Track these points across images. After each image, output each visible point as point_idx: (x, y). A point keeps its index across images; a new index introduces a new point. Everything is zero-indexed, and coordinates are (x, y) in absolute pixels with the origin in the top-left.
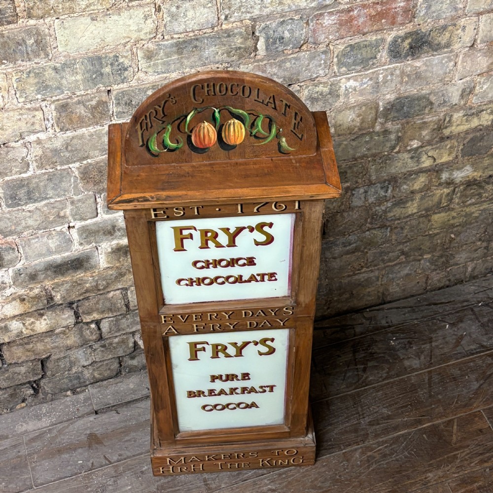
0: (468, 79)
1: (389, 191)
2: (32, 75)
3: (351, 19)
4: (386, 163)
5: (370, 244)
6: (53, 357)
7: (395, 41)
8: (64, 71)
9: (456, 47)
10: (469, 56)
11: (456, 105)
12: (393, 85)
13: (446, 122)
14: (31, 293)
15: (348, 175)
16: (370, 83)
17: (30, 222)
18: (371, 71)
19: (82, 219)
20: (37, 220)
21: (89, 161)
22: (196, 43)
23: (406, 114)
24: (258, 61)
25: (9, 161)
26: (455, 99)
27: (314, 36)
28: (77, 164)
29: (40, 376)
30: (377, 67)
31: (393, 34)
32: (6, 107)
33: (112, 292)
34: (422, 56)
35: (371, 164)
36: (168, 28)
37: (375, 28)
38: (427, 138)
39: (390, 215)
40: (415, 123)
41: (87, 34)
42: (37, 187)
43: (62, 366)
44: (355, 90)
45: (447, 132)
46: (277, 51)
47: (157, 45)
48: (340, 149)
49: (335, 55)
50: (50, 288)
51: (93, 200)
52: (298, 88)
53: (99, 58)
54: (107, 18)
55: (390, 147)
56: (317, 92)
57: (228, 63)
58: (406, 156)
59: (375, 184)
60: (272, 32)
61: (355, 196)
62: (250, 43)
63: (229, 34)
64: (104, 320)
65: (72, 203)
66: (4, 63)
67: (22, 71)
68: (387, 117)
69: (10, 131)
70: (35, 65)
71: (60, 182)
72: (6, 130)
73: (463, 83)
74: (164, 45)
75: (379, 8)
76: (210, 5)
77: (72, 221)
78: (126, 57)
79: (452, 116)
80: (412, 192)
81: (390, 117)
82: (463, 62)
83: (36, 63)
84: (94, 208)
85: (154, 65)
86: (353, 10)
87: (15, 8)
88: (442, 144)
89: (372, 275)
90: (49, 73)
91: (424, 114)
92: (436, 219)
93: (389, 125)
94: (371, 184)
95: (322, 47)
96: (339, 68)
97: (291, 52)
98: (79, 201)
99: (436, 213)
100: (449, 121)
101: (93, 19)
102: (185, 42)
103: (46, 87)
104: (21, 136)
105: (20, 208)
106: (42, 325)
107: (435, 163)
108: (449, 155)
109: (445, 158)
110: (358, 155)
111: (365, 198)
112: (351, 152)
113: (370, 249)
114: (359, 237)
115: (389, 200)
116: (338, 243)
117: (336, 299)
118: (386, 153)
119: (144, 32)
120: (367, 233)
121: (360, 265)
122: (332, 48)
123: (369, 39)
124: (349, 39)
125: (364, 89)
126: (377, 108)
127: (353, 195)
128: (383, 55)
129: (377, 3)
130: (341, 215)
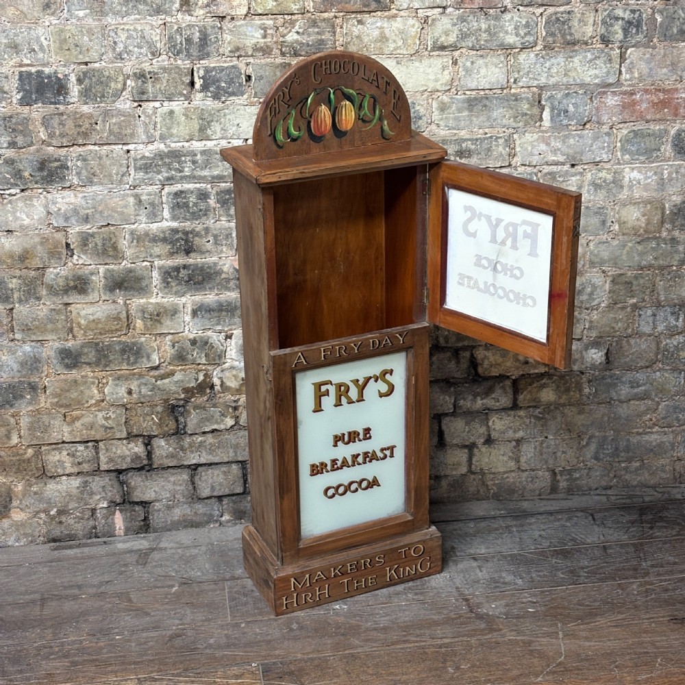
1: (681, 320)
3: (634, 103)
4: (675, 281)
5: (661, 391)
7: (678, 134)
12: (679, 185)
15: (634, 288)
16: (655, 178)
18: (655, 164)
22: (485, 102)
24: (542, 132)
27: (597, 114)
30: (661, 161)
31: (677, 126)
35: (658, 278)
36: (462, 83)
37: (658, 116)
39: (683, 354)
44: (639, 183)
46: (561, 124)
47: (451, 98)
48: (625, 252)
49: (619, 139)
52: (582, 170)
54: (410, 63)
55: (679, 261)
56: (601, 178)
57: (514, 128)
59: (663, 306)
60: (557, 103)
61: (643, 317)
62: (536, 111)
63: (517, 98)
68: (674, 223)
74: (457, 99)
75: (661, 96)
76: (501, 65)
78: (422, 105)
81: (677, 224)
85: (446, 118)
86: (635, 94)
87: (335, 41)
89: (665, 439)
93: (676, 233)
94: (659, 305)
95: (605, 128)
96: (623, 155)
97: (574, 128)
101: (398, 63)
102: (475, 99)
110: (644, 263)
111: (653, 323)
112: (637, 258)
113: (662, 398)
114: (648, 377)
115: (681, 333)
116: (624, 379)
117: (623, 465)
118: (675, 268)
119: (440, 82)
120: (658, 373)
121: (651, 420)
122: (615, 131)
123: (652, 127)
124: (632, 124)
125: (649, 184)
126: (663, 209)
127: (640, 315)
128: (667, 149)
129: (660, 90)
130: (628, 341)
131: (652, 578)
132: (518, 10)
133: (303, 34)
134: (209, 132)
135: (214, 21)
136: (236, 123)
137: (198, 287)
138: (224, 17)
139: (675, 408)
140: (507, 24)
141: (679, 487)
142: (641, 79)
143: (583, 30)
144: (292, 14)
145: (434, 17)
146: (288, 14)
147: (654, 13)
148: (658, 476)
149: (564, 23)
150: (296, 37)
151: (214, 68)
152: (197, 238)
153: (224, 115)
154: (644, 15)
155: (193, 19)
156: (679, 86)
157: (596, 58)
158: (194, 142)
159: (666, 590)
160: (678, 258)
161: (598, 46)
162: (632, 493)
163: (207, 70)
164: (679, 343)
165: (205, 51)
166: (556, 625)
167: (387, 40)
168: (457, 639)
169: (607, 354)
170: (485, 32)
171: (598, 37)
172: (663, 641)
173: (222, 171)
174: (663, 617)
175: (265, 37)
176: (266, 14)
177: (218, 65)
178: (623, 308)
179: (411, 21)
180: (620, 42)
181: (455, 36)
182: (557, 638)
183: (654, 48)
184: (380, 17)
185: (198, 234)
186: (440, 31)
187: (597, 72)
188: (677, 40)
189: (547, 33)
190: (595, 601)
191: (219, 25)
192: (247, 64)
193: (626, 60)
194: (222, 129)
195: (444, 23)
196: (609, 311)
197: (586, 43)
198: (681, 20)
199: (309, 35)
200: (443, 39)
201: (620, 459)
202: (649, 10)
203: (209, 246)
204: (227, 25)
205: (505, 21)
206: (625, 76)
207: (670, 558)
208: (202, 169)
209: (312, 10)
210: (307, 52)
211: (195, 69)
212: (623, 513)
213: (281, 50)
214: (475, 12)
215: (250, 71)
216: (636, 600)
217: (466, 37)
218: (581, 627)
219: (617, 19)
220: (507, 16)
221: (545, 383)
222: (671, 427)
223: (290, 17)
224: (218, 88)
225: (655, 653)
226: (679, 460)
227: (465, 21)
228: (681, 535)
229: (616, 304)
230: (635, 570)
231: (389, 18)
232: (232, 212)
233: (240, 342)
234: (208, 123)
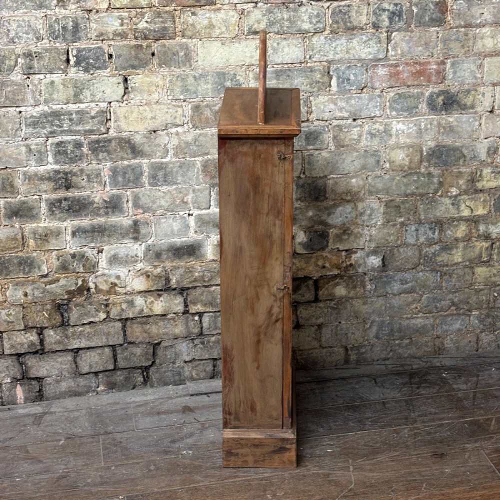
0: (492, 139)
1: (436, 233)
2: (179, 79)
3: (398, 73)
4: (432, 205)
5: (424, 287)
6: (163, 344)
7: (431, 96)
8: (200, 80)
9: (479, 109)
10: (490, 119)
11: (484, 161)
12: (433, 133)
13: (478, 176)
14: (155, 271)
15: (402, 210)
16: (415, 128)
17: (163, 203)
18: (415, 118)
19: (199, 208)
20: (167, 202)
21: (209, 156)
22: (288, 73)
23: (445, 163)
24: (332, 95)
25: (156, 146)
26: (483, 156)
27: (371, 82)
28: (200, 159)
29: (150, 363)
30: (419, 116)
31: (430, 90)
32: (160, 101)
33: (214, 287)
34: (453, 112)
35: (419, 203)
36: (271, 59)
37: (416, 83)
38: (464, 187)
39: (439, 259)
40: (452, 171)
41: (218, 54)
42: (172, 171)
43: (169, 357)
44: (403, 132)
45: (479, 185)
46: (345, 89)
48: (394, 183)
49: (387, 100)
50: (169, 270)
51: (208, 191)
52: (361, 123)
53: (224, 74)
54: (231, 44)
55: (434, 190)
56: (375, 129)
57: (310, 93)
58: (447, 201)
59: (424, 224)
60: (341, 73)
61: (409, 232)
62: (326, 79)
63: (312, 70)
64: (205, 314)
65: (194, 191)
66: (163, 67)
67: (173, 75)
68: (430, 162)
69: (159, 121)
70: (182, 72)
71: (187, 171)
72: (157, 119)
73: (487, 142)
75: (418, 67)
76: (299, 45)
77: (192, 208)
78: (242, 76)
79: (481, 171)
80: (457, 240)
81: (432, 162)
82: (486, 123)
83: (183, 71)
84: (209, 200)
86: (399, 66)
87: (175, 28)
88: (477, 195)
89: (427, 322)
90: (191, 80)
91: (459, 165)
92: (479, 273)
93: (432, 169)
94: (420, 223)
95: (377, 92)
96: (391, 112)
97: (355, 92)
98: (199, 190)
99: (478, 266)
100: (480, 175)
101: (222, 44)
102: (281, 71)
103: (187, 90)
104: (166, 127)
105: (157, 188)
106: (159, 306)
107: (473, 215)
108: (483, 208)
109: (480, 211)
110: (409, 191)
111: (417, 236)
112: (403, 188)
113: (424, 292)
114: (413, 276)
115: (437, 243)
116: (396, 278)
117: (397, 342)
118: (431, 195)
119: (255, 59)
120: (421, 273)
121: (417, 308)
122: (385, 94)
123: (412, 90)
124: (397, 88)
125: (411, 133)
126: (422, 151)
127: (406, 230)
128: (423, 107)
129: (417, 63)
130: (398, 250)
131: (418, 425)
132: (311, 4)
133: (151, 23)
134: (81, 97)
135: (83, 13)
136: (102, 90)
137: (76, 214)
138: (91, 11)
139: (434, 299)
140: (303, 15)
141: (438, 358)
142: (403, 55)
143: (359, 19)
144: (142, 8)
145: (249, 10)
146: (139, 8)
147: (411, 6)
148: (423, 350)
149: (345, 14)
150: (145, 25)
151: (84, 48)
152: (74, 177)
153: (93, 84)
154: (404, 8)
155: (68, 12)
156: (431, 60)
157: (369, 40)
158: (70, 105)
159: (430, 433)
160: (433, 188)
161: (371, 31)
162: (403, 363)
163: (79, 51)
164: (436, 251)
165: (77, 36)
166: (348, 461)
167: (214, 27)
168: (274, 474)
169: (383, 260)
170: (287, 20)
171: (371, 24)
172: (427, 471)
173: (92, 126)
174: (427, 453)
175: (122, 25)
176: (123, 8)
177: (87, 46)
178: (394, 225)
179: (232, 13)
180: (387, 27)
181: (264, 24)
182: (349, 471)
183: (412, 31)
184: (209, 10)
185: (75, 174)
186: (253, 20)
187: (370, 50)
188: (429, 26)
189: (333, 21)
190: (377, 443)
191: (87, 17)
192: (109, 46)
193: (391, 41)
194: (91, 95)
195: (256, 14)
196: (384, 227)
197: (362, 29)
198: (431, 11)
199: (155, 24)
200: (256, 26)
201: (395, 337)
202: (408, 3)
203: (84, 183)
204: (93, 16)
205: (302, 13)
206: (391, 53)
207: (432, 409)
208: (77, 125)
209: (157, 5)
210: (154, 37)
211: (70, 49)
212: (397, 377)
213: (134, 35)
214: (279, 6)
215: (111, 51)
216: (407, 441)
217: (272, 25)
218: (367, 462)
219: (384, 10)
220: (303, 9)
221: (338, 282)
222: (431, 313)
223: (140, 10)
224: (88, 63)
225: (421, 480)
226: (438, 337)
227: (272, 12)
228: (440, 392)
229: (389, 222)
230: (406, 418)
231: (215, 10)
232: (100, 157)
233: (109, 256)
234: (81, 90)
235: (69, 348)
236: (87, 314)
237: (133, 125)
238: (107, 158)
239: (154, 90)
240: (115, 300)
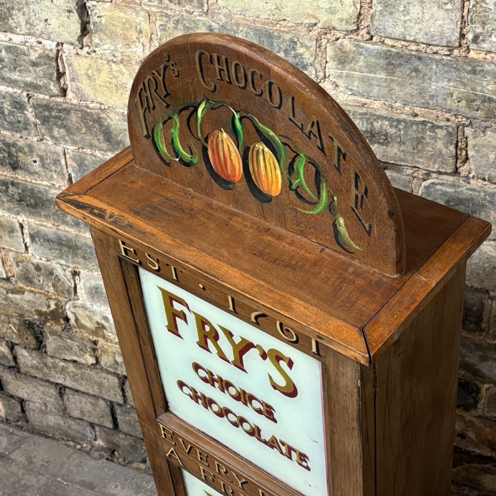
22: (417, 63)
36: (376, 23)
47: (356, 46)
53: (270, 35)
67: (167, 16)
70: (185, 14)
74: (367, 50)
76: (449, 6)
78: (308, 48)
83: (187, 12)
85: (347, 76)
102: (399, 56)
119: (338, 16)
134: (12, 23)
136: (43, 19)
137: (32, 210)
152: (20, 154)
173: (36, 78)
185: (20, 150)
203: (37, 167)
208: (10, 70)
221: (489, 469)
232: (56, 132)
233: (88, 285)
234: (8, 9)
235: (52, 380)
236: (69, 349)
237: (103, 93)
238: (67, 138)
239: (134, 38)
240: (105, 347)
